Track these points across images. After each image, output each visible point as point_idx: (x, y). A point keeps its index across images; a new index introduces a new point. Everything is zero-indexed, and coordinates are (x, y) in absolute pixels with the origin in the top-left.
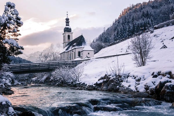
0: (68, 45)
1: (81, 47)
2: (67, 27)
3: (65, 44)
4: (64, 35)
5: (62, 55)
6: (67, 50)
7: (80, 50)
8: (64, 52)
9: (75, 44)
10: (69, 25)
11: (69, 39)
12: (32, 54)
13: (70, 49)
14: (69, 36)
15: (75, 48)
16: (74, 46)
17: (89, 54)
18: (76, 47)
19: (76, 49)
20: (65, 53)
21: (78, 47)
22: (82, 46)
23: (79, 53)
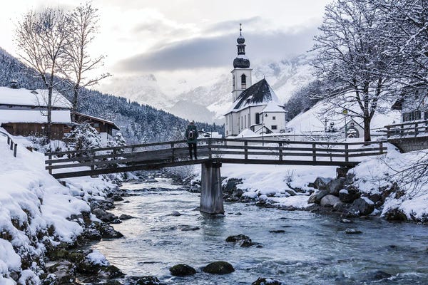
0: (241, 95)
1: (260, 104)
2: (241, 57)
3: (235, 93)
4: (235, 73)
5: (228, 116)
6: (237, 107)
7: (259, 110)
8: (231, 113)
9: (250, 97)
10: (244, 54)
11: (245, 82)
12: (183, 95)
13: (242, 107)
14: (244, 77)
15: (249, 107)
16: (248, 101)
17: (274, 118)
18: (251, 104)
19: (251, 108)
20: (233, 114)
21: (255, 104)
22: (263, 103)
23: (258, 115)
